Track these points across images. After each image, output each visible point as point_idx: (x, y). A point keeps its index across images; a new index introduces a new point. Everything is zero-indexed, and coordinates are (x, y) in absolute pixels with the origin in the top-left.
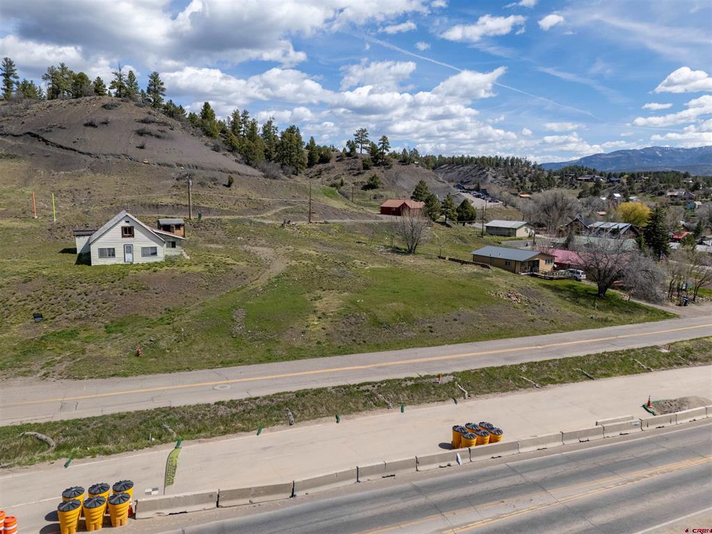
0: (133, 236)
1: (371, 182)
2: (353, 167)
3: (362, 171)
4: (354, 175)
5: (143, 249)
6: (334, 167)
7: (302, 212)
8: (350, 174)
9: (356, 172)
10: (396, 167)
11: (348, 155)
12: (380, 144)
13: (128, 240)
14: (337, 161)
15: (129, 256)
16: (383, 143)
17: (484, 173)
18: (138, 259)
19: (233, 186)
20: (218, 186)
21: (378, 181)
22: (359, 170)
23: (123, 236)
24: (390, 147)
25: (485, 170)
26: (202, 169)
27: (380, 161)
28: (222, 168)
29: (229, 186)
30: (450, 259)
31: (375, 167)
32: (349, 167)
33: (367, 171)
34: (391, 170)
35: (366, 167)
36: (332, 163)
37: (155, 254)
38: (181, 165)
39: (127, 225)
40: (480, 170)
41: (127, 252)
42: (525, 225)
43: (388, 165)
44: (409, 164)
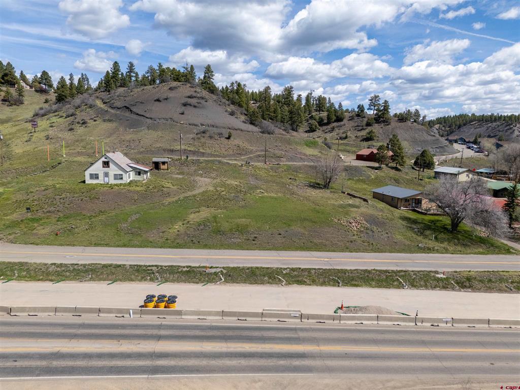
0: (109, 167)
1: (368, 136)
2: (359, 125)
3: (365, 127)
4: (358, 131)
5: (115, 175)
6: (345, 125)
7: (272, 157)
8: (356, 129)
9: (360, 128)
10: (394, 124)
11: (359, 115)
13: (106, 170)
14: (348, 120)
15: (106, 179)
16: (385, 106)
17: (511, 128)
18: (112, 181)
19: (232, 139)
20: (222, 139)
21: (373, 135)
22: (363, 126)
23: (103, 167)
24: (390, 109)
25: (512, 126)
26: (217, 127)
27: (382, 119)
28: (230, 126)
29: (229, 138)
30: (349, 194)
31: (376, 124)
32: (356, 124)
33: (369, 128)
34: (389, 126)
35: (368, 124)
36: (345, 121)
37: (122, 178)
38: (203, 125)
39: (106, 160)
40: (508, 125)
41: (106, 177)
42: (467, 171)
43: (387, 122)
44: (405, 121)
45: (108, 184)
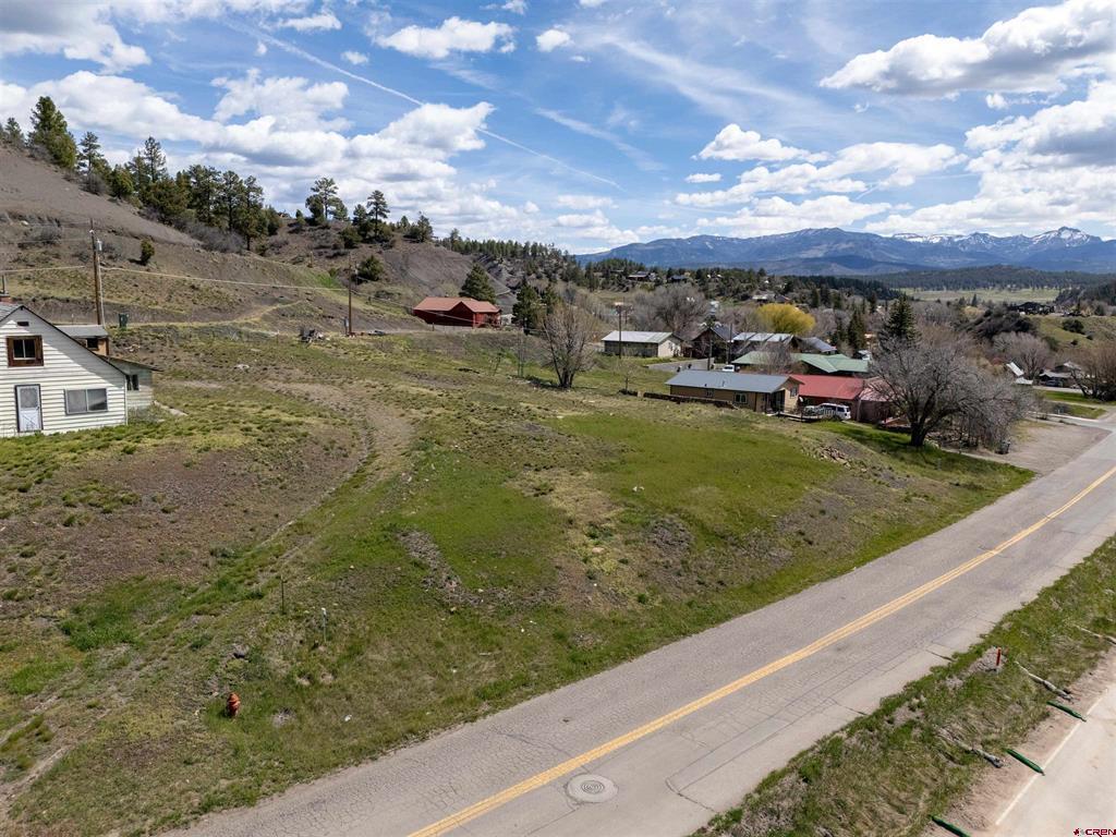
0: (40, 361)
1: (366, 269)
2: (324, 243)
3: (342, 251)
4: (330, 258)
5: (68, 394)
6: (287, 243)
7: (310, 316)
8: (320, 254)
9: (331, 252)
10: (402, 246)
11: (311, 222)
12: (369, 205)
13: (26, 374)
14: (290, 232)
15: (29, 417)
16: (376, 204)
17: (495, 266)
18: (57, 422)
19: (151, 264)
20: (119, 263)
21: (377, 267)
22: (335, 247)
23: (12, 363)
24: (389, 212)
25: (495, 262)
26: (72, 226)
27: (372, 234)
29: (144, 261)
30: (646, 395)
31: (364, 245)
32: (315, 244)
33: (352, 251)
34: (393, 249)
35: (350, 245)
36: (282, 235)
37: (102, 406)
38: (21, 218)
39: (23, 332)
40: (488, 261)
41: (24, 406)
42: (670, 337)
43: (386, 241)
44: (422, 241)
45: (39, 435)
